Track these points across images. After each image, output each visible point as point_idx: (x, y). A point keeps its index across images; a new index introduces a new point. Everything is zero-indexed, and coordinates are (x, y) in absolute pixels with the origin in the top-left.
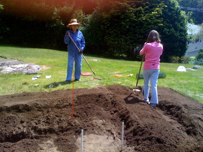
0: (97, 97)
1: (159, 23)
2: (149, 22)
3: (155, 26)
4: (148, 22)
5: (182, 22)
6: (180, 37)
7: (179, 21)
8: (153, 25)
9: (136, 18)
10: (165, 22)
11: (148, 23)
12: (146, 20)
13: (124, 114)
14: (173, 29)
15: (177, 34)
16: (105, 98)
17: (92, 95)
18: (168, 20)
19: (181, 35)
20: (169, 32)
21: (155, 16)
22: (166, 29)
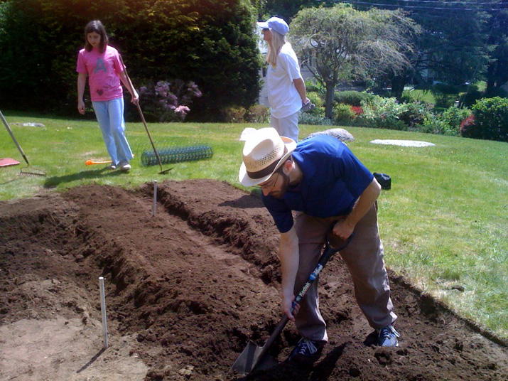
0: (34, 222)
1: (190, 24)
2: (166, 21)
3: (180, 32)
4: (163, 22)
5: (243, 22)
6: (241, 60)
7: (238, 21)
8: (175, 28)
9: (130, 12)
10: (203, 23)
11: (162, 25)
12: (157, 18)
13: (110, 257)
14: (224, 38)
15: (235, 52)
16: (58, 222)
17: (20, 217)
18: (210, 16)
19: (244, 55)
20: (216, 46)
21: (177, 7)
22: (207, 40)
